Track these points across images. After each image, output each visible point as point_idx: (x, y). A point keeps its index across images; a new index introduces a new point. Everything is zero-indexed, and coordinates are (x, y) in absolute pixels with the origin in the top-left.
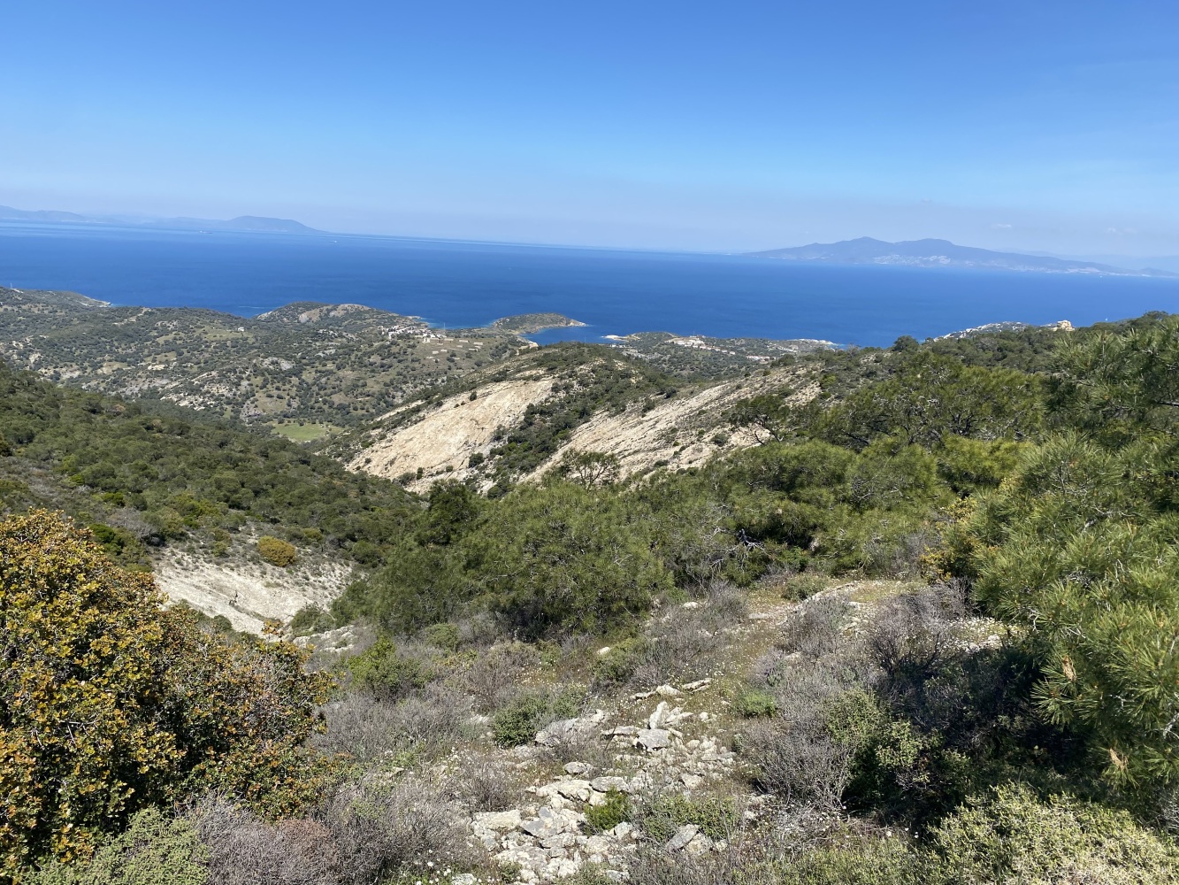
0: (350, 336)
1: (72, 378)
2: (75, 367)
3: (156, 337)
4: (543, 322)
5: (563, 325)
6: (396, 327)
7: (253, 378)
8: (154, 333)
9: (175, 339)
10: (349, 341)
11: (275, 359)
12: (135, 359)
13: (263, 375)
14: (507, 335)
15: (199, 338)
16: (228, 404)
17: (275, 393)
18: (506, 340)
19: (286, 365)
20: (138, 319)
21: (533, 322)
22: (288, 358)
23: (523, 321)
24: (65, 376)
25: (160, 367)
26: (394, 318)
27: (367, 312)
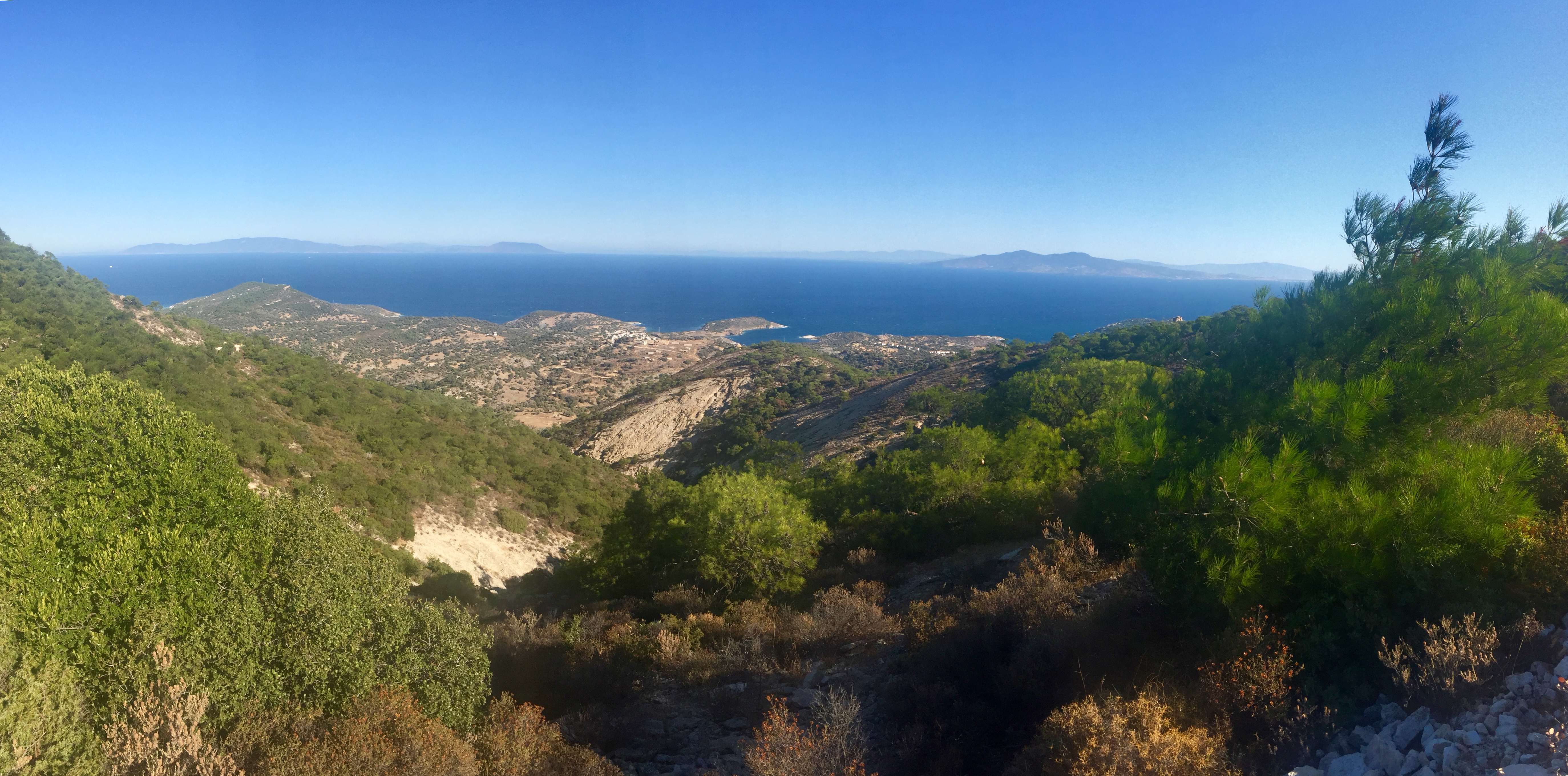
0: (580, 339)
1: (368, 370)
2: (371, 361)
3: (429, 341)
4: (746, 325)
5: (763, 327)
6: (619, 332)
7: (501, 373)
8: (428, 338)
9: (444, 342)
10: (578, 343)
11: (519, 358)
12: (415, 356)
13: (509, 370)
14: (714, 337)
15: (462, 341)
16: (480, 394)
17: (518, 386)
18: (712, 341)
19: (527, 363)
20: (418, 326)
21: (737, 325)
22: (529, 357)
23: (728, 325)
24: (364, 370)
25: (432, 364)
26: (617, 324)
27: (595, 319)
